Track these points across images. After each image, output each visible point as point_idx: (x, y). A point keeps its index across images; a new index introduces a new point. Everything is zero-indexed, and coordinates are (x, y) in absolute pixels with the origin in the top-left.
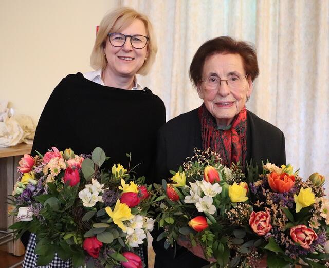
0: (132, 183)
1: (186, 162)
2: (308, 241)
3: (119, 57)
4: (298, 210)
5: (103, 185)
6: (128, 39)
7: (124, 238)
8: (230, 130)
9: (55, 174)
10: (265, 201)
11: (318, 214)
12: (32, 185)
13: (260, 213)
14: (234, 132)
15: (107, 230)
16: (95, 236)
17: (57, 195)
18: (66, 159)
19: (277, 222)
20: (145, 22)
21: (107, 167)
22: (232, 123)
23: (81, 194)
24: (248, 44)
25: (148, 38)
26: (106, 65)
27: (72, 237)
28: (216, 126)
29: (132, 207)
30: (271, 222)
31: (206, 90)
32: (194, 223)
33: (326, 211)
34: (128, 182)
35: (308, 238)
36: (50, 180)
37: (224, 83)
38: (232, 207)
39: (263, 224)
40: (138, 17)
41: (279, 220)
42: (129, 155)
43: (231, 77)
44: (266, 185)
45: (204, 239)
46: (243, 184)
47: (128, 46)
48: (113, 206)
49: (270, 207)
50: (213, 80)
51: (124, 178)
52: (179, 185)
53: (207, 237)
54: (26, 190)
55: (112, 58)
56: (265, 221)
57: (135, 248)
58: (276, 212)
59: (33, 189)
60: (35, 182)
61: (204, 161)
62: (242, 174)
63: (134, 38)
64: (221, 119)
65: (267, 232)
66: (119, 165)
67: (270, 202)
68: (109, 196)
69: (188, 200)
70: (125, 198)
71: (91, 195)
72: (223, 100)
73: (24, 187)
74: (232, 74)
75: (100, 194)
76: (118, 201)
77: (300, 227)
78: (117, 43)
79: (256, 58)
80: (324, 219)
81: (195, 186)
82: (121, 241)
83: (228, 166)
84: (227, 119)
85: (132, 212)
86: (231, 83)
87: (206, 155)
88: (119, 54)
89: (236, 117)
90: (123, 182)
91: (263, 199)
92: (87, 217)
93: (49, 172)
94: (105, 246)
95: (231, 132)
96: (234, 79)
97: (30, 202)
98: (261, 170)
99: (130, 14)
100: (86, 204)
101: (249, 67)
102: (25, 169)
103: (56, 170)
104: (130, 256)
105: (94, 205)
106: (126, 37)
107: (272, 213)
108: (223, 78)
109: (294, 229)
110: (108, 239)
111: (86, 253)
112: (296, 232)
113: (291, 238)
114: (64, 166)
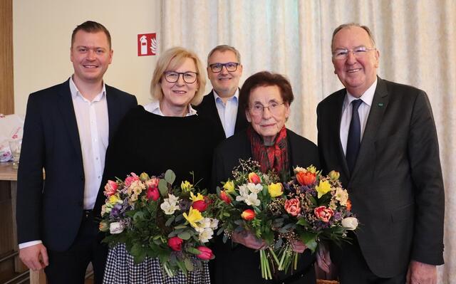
0: (199, 194)
1: (234, 170)
2: (328, 217)
3: (174, 91)
4: (319, 197)
5: (178, 198)
6: (181, 76)
7: (197, 236)
8: (274, 146)
9: (137, 194)
10: (295, 192)
11: (334, 199)
12: (119, 204)
13: (292, 200)
14: (277, 148)
15: (184, 230)
16: (176, 236)
17: (142, 209)
18: (143, 182)
19: (304, 205)
20: (195, 60)
21: (177, 184)
22: (275, 140)
23: (162, 206)
24: (284, 76)
25: (197, 74)
26: (162, 97)
27: (160, 238)
28: (263, 143)
29: (202, 211)
30: (300, 206)
31: (253, 116)
32: (245, 214)
33: (339, 196)
34: (195, 194)
35: (327, 215)
36: (134, 198)
37: (266, 110)
38: (272, 201)
39: (294, 208)
40: (189, 56)
41: (306, 204)
42: (192, 173)
43: (271, 104)
44: (296, 182)
45: (254, 225)
46: (279, 184)
47: (181, 82)
48: (187, 212)
49: (299, 195)
50: (258, 107)
51: (192, 191)
52: (230, 191)
53: (256, 223)
54: (114, 209)
55: (168, 93)
56: (296, 206)
57: (206, 243)
58: (303, 198)
59: (120, 207)
60: (121, 202)
61: (247, 168)
62: (277, 178)
63: (186, 74)
64: (267, 137)
65: (298, 213)
66: (186, 182)
67: (298, 192)
68: (183, 205)
69: (239, 199)
70: (195, 205)
71: (170, 205)
72: (267, 123)
73: (112, 207)
74: (272, 101)
75: (177, 204)
76: (191, 208)
77: (321, 207)
78: (172, 79)
79: (290, 86)
80: (339, 202)
81: (242, 188)
82: (195, 238)
83: (267, 173)
84: (271, 137)
85: (202, 215)
86: (272, 108)
87: (248, 163)
88: (174, 89)
89: (278, 134)
90: (192, 194)
91: (294, 191)
92: (168, 223)
93: (133, 193)
94: (185, 242)
95: (275, 148)
96: (274, 106)
97: (118, 218)
98: (293, 174)
99: (182, 54)
100: (167, 213)
101: (285, 95)
102: (111, 193)
103: (138, 191)
104: (204, 249)
105: (173, 212)
106: (179, 74)
107: (300, 199)
108: (266, 105)
109: (317, 209)
110: (186, 236)
111: (171, 249)
112: (319, 211)
113: (315, 216)
114: (144, 187)
